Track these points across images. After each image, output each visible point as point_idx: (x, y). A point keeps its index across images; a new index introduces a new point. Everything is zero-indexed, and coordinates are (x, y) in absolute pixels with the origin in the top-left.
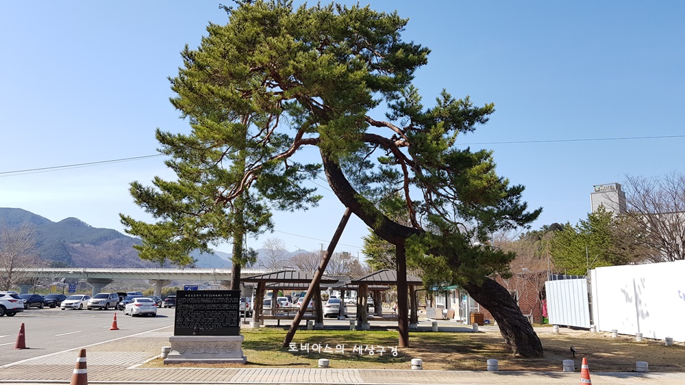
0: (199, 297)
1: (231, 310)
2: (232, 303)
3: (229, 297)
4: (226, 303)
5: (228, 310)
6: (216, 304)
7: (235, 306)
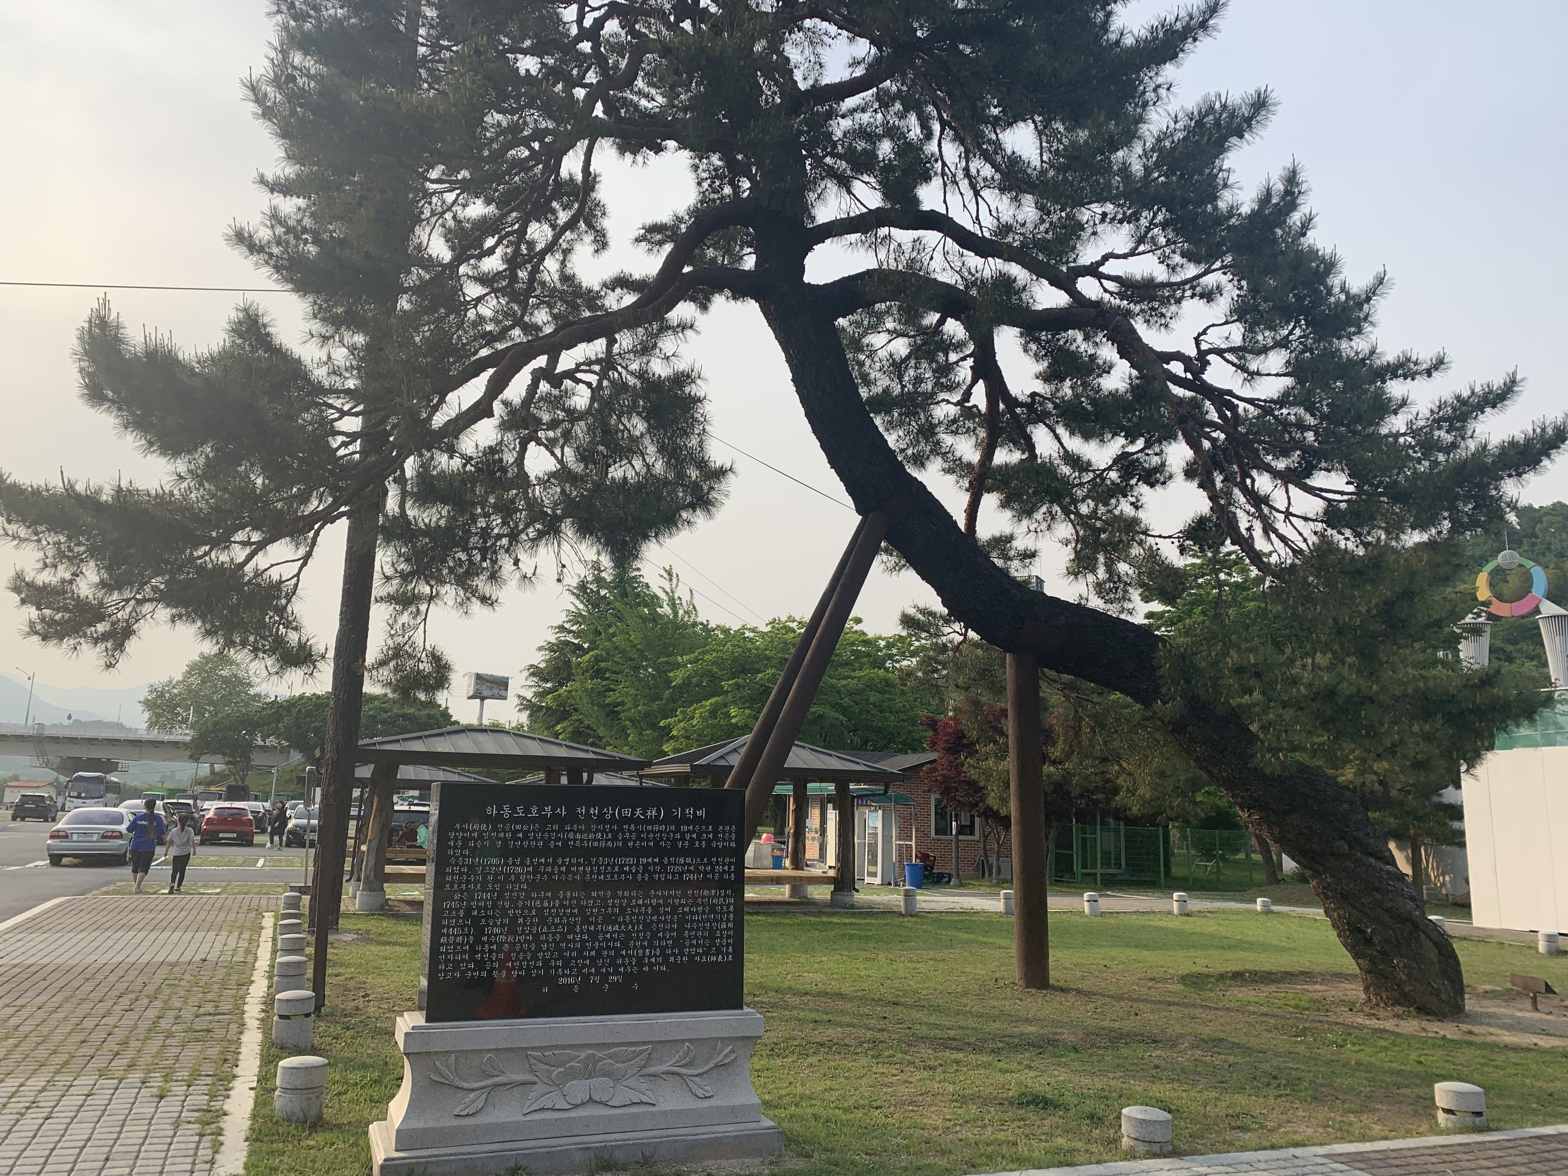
0: (556, 818)
1: (705, 883)
2: (710, 852)
3: (697, 820)
4: (685, 853)
5: (690, 884)
6: (638, 853)
7: (723, 867)
